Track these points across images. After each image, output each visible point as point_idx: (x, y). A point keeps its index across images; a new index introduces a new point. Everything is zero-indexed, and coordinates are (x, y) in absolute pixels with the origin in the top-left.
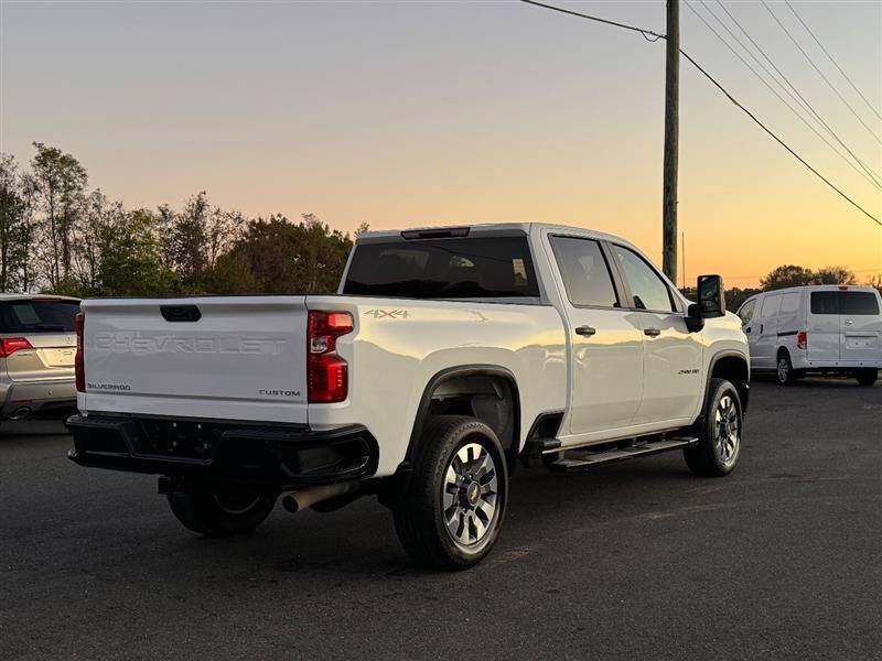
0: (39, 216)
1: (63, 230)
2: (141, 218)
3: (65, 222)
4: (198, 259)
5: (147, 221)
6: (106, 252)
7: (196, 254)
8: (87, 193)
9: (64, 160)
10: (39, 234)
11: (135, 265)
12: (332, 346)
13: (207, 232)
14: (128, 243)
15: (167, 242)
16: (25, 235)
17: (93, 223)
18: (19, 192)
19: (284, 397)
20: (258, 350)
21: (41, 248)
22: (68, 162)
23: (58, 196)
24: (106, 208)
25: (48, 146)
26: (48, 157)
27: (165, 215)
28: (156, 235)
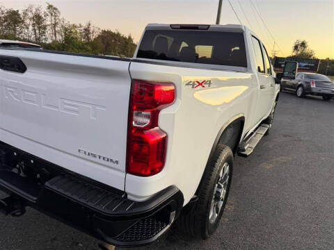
0: (48, 23)
1: (54, 27)
2: (74, 26)
3: (55, 25)
4: (89, 38)
5: (76, 27)
6: (65, 34)
7: (88, 37)
8: (60, 18)
9: (54, 8)
10: (48, 28)
11: (73, 38)
12: (154, 122)
13: (91, 32)
14: (71, 32)
15: (81, 33)
16: (45, 28)
17: (62, 26)
18: (43, 16)
19: (101, 161)
20: (77, 112)
21: (49, 32)
22: (55, 9)
23: (53, 18)
24: (65, 22)
25: (50, 4)
26: (50, 7)
27: (81, 26)
28: (78, 31)
